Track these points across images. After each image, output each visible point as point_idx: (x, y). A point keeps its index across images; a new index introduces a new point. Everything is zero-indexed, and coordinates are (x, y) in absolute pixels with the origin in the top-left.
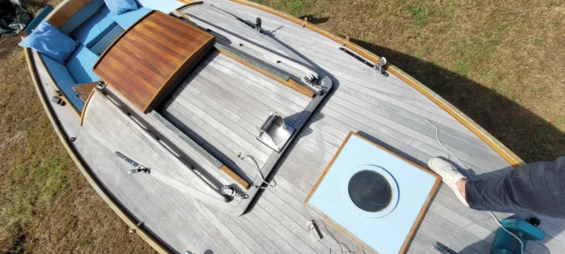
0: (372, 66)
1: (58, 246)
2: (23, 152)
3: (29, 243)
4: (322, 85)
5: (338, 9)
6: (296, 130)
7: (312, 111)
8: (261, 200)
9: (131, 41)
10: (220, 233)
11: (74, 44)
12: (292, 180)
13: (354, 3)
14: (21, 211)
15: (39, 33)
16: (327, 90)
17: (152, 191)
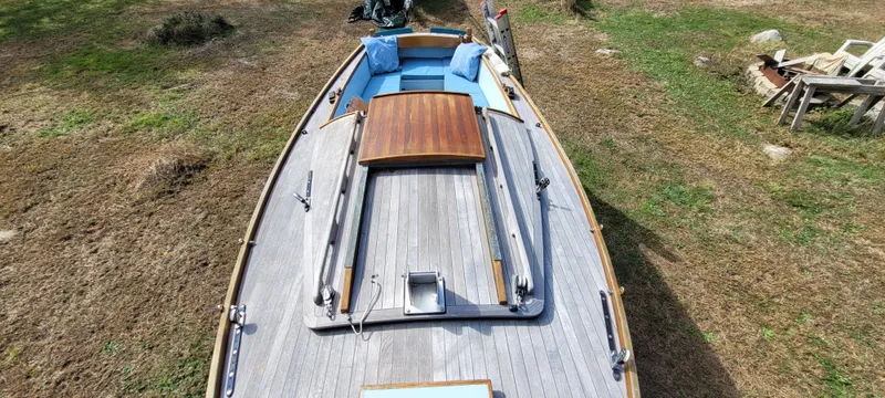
0: (612, 347)
1: (208, 199)
2: (282, 108)
3: (198, 176)
4: (527, 303)
5: (704, 263)
6: (445, 313)
7: (482, 315)
8: (338, 337)
9: (421, 103)
10: (279, 323)
11: (396, 67)
12: (383, 353)
13: (737, 277)
14: (227, 148)
15: (383, 41)
16: (525, 314)
17: (292, 227)
